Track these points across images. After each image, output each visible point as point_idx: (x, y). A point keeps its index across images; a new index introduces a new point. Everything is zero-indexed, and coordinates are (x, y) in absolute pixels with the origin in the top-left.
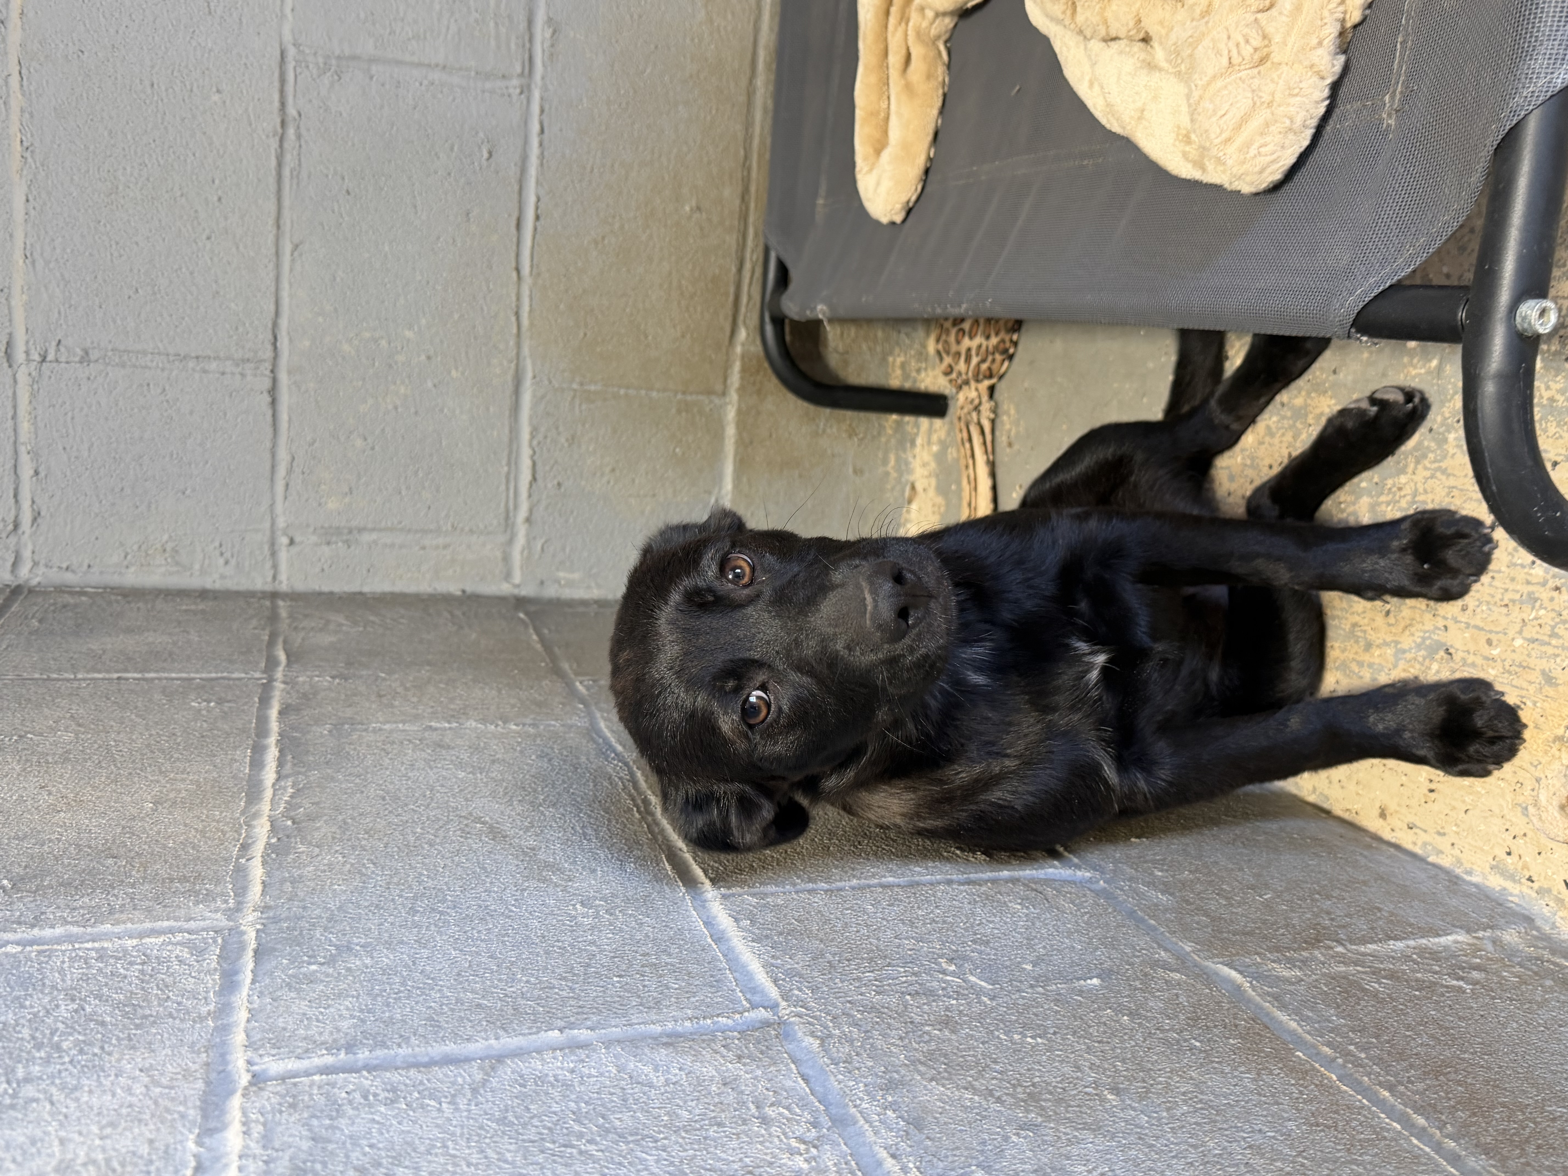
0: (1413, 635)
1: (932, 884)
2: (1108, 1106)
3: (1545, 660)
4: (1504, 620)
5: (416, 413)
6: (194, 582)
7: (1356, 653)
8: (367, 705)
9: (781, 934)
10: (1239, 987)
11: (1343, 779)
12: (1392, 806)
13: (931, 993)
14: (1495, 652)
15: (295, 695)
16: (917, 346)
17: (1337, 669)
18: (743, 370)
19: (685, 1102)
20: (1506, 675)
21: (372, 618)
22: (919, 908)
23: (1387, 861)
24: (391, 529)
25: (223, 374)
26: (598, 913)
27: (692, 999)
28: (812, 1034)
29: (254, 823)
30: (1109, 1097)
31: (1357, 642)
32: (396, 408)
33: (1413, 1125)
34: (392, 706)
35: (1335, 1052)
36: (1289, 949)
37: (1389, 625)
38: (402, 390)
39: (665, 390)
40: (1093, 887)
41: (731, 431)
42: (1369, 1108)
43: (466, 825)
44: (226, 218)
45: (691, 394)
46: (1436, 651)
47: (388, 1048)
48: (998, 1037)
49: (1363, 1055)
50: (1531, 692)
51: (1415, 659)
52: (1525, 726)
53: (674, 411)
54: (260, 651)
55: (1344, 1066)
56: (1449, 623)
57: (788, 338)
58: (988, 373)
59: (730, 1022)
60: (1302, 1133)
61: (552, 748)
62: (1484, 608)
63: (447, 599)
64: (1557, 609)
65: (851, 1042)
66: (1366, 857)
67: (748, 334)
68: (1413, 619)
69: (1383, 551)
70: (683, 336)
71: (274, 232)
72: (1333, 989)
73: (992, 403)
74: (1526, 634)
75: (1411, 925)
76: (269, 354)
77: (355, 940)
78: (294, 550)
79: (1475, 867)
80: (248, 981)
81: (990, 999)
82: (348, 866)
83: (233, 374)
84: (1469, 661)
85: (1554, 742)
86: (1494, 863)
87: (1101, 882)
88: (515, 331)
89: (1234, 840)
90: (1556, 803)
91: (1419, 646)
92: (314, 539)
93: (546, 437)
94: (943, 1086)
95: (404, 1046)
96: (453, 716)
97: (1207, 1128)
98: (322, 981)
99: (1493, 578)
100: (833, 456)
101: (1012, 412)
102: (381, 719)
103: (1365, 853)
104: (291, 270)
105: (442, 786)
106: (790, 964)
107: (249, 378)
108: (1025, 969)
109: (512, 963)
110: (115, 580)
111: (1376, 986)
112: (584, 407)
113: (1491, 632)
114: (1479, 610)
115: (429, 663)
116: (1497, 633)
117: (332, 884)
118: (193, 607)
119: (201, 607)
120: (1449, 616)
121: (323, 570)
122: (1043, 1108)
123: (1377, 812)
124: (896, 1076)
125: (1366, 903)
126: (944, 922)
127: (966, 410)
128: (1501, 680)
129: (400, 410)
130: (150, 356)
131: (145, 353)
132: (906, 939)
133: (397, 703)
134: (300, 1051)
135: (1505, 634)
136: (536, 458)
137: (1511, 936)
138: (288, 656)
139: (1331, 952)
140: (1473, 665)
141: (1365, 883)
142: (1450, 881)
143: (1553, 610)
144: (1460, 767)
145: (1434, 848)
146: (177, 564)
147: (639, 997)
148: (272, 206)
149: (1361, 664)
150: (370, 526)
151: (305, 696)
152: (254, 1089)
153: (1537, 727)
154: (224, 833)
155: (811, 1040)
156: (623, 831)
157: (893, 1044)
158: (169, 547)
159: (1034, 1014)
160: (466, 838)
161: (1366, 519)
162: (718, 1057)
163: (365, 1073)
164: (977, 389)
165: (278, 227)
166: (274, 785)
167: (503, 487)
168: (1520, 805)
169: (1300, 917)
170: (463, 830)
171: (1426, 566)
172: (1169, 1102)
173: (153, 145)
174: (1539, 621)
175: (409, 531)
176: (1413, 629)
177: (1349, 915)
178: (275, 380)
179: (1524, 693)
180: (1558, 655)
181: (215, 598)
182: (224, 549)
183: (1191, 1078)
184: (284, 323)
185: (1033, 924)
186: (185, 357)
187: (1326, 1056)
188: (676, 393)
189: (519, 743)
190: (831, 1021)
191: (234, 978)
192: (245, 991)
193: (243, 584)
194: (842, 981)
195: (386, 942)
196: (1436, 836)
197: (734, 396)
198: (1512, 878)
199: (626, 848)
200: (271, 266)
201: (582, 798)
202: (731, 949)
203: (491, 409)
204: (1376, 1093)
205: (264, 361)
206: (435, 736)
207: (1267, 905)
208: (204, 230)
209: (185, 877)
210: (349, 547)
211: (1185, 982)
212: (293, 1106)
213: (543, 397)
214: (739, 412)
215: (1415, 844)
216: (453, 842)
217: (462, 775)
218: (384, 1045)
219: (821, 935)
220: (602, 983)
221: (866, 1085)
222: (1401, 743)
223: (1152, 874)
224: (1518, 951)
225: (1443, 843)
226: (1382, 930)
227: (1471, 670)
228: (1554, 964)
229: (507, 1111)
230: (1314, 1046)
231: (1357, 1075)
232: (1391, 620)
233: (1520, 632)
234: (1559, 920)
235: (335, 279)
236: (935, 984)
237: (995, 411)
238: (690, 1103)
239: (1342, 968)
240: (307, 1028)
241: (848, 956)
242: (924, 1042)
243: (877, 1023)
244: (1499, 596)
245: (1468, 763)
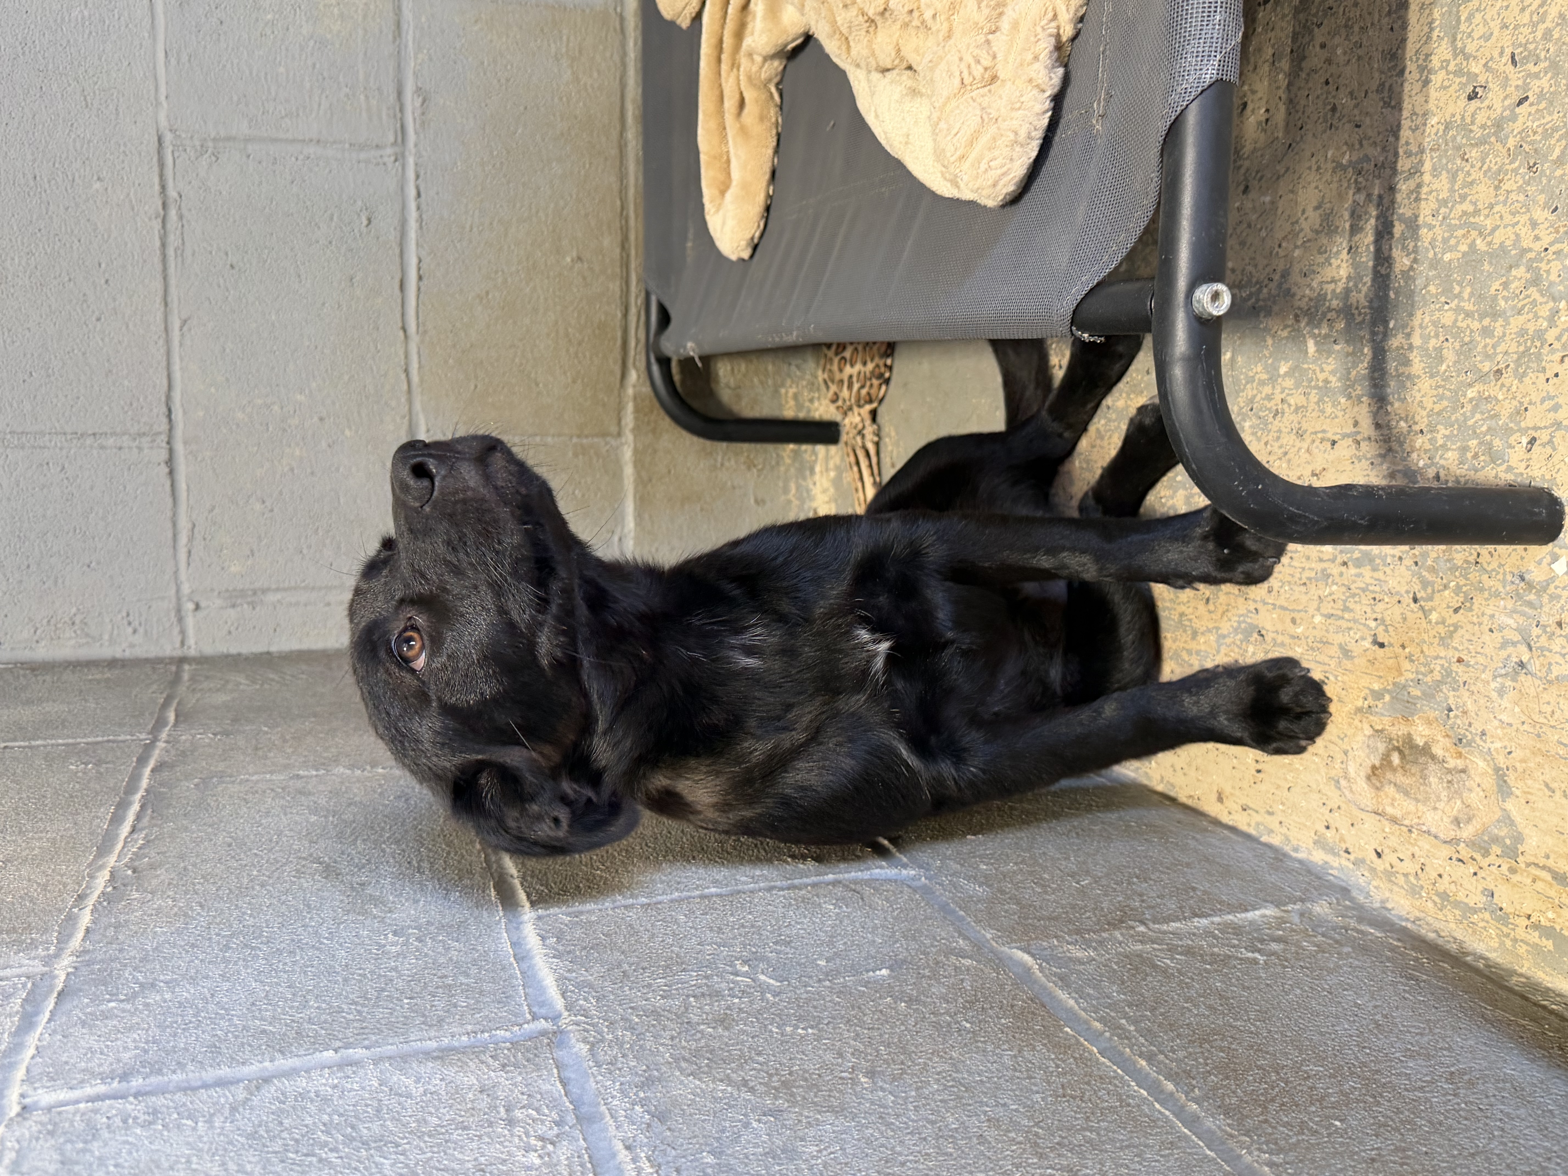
0: (1230, 620)
1: (752, 892)
2: (858, 1088)
3: (1340, 635)
4: (1304, 599)
5: (313, 473)
6: (106, 652)
7: (1185, 642)
8: (241, 757)
9: (584, 948)
10: (1028, 970)
11: (1185, 767)
12: (1228, 790)
13: (717, 994)
14: (1299, 630)
15: (173, 752)
16: (808, 377)
17: (1171, 659)
18: (637, 410)
20: (1310, 652)
21: (271, 676)
22: (732, 915)
23: (1217, 843)
24: (295, 588)
25: (120, 448)
26: (408, 940)
27: (477, 1016)
28: (585, 1040)
29: (98, 874)
30: (863, 1080)
31: (1185, 631)
32: (292, 470)
33: (1162, 1091)
35: (1105, 1025)
36: (1088, 931)
37: (1210, 612)
38: (298, 452)
39: (560, 435)
40: (914, 884)
41: (629, 471)
42: (1122, 1077)
43: (304, 866)
44: (114, 300)
45: (586, 437)
46: (1250, 634)
47: (163, 1075)
48: (771, 1031)
49: (1132, 1028)
50: (1333, 666)
51: (1234, 643)
52: (1330, 700)
53: (570, 454)
54: (151, 714)
55: (1110, 1039)
56: (1259, 606)
57: (677, 378)
58: (868, 398)
59: (508, 1035)
60: (1046, 1104)
62: (1287, 588)
64: (1346, 583)
65: (621, 1044)
66: (1197, 840)
67: (639, 376)
68: (1228, 605)
69: (1185, 539)
70: (574, 381)
71: (162, 309)
72: (1124, 967)
73: (875, 427)
74: (1323, 610)
75: (1221, 902)
76: (164, 427)
77: (162, 978)
78: (201, 614)
79: (1301, 844)
80: (45, 1020)
81: (774, 996)
82: (176, 909)
83: (130, 448)
84: (1279, 641)
85: (1356, 714)
86: (1317, 838)
87: (923, 879)
88: (405, 387)
89: (1070, 831)
90: (1363, 774)
91: (1236, 630)
92: (219, 602)
94: (700, 1080)
95: (179, 1071)
96: (323, 764)
97: (952, 1104)
98: (117, 1016)
100: (734, 488)
101: (893, 434)
102: (251, 771)
103: (1198, 836)
104: (181, 345)
105: (291, 830)
106: (584, 975)
107: (146, 451)
108: (818, 965)
110: (25, 655)
111: (1168, 962)
113: (1294, 611)
114: (1282, 591)
115: (315, 715)
116: (1299, 611)
117: (155, 926)
118: (98, 676)
119: (108, 675)
120: (1258, 599)
121: (230, 632)
122: (793, 1095)
123: (1214, 796)
124: (656, 1073)
125: (1183, 884)
126: (753, 926)
127: (851, 435)
128: (1306, 657)
129: (296, 471)
130: (47, 437)
131: (42, 434)
132: (710, 945)
133: (271, 755)
134: (75, 1082)
135: (1306, 612)
137: (1321, 908)
138: (177, 716)
139: (1132, 932)
140: (1283, 644)
141: (1188, 865)
142: (1275, 859)
143: (1343, 585)
144: (1276, 746)
145: (1266, 828)
146: (87, 635)
147: (424, 1016)
148: (158, 285)
149: (1189, 652)
150: (274, 586)
151: (183, 753)
152: (20, 1119)
153: (1340, 701)
154: (65, 885)
155: (582, 1045)
157: (662, 1044)
158: (78, 620)
159: (814, 1007)
160: (300, 878)
161: (1183, 509)
162: (483, 1067)
163: (131, 1099)
164: (859, 414)
165: (166, 305)
166: (126, 838)
168: (1333, 779)
169: (1111, 901)
170: (298, 871)
171: (1226, 551)
172: (921, 1082)
173: (39, 235)
174: (1334, 597)
175: (312, 589)
176: (1229, 614)
177: (1160, 897)
178: (171, 451)
179: (1327, 667)
180: (1350, 629)
181: (123, 666)
182: (131, 618)
183: (951, 1058)
184: (177, 395)
185: (841, 922)
186: (82, 435)
187: (1096, 1030)
188: (571, 437)
190: (607, 1026)
191: (34, 1019)
192: (40, 1030)
193: (150, 650)
194: (631, 989)
195: (191, 977)
196: (1266, 816)
197: (629, 437)
198: (1332, 851)
199: (457, 878)
200: (161, 342)
201: (428, 833)
202: (532, 967)
204: (1134, 1063)
205: (160, 433)
206: (299, 784)
207: (1082, 892)
208: (93, 312)
209: (14, 928)
210: (254, 608)
211: (975, 968)
212: (51, 1133)
214: (636, 451)
215: (1249, 825)
216: (285, 882)
217: (313, 819)
218: (160, 1072)
219: (625, 947)
220: (391, 1005)
221: (622, 1084)
222: (1216, 723)
223: (976, 868)
224: (1326, 921)
225: (1272, 822)
226: (1191, 908)
227: (1281, 650)
228: (1358, 931)
229: (260, 1126)
230: (1086, 1022)
231: (1121, 1048)
232: (1211, 607)
233: (1318, 609)
234: (1372, 888)
235: (224, 350)
236: (724, 985)
237: (878, 434)
239: (1139, 947)
240: (90, 1060)
241: (645, 964)
242: (695, 1040)
243: (653, 1025)
244: (1298, 575)
245: (1280, 740)
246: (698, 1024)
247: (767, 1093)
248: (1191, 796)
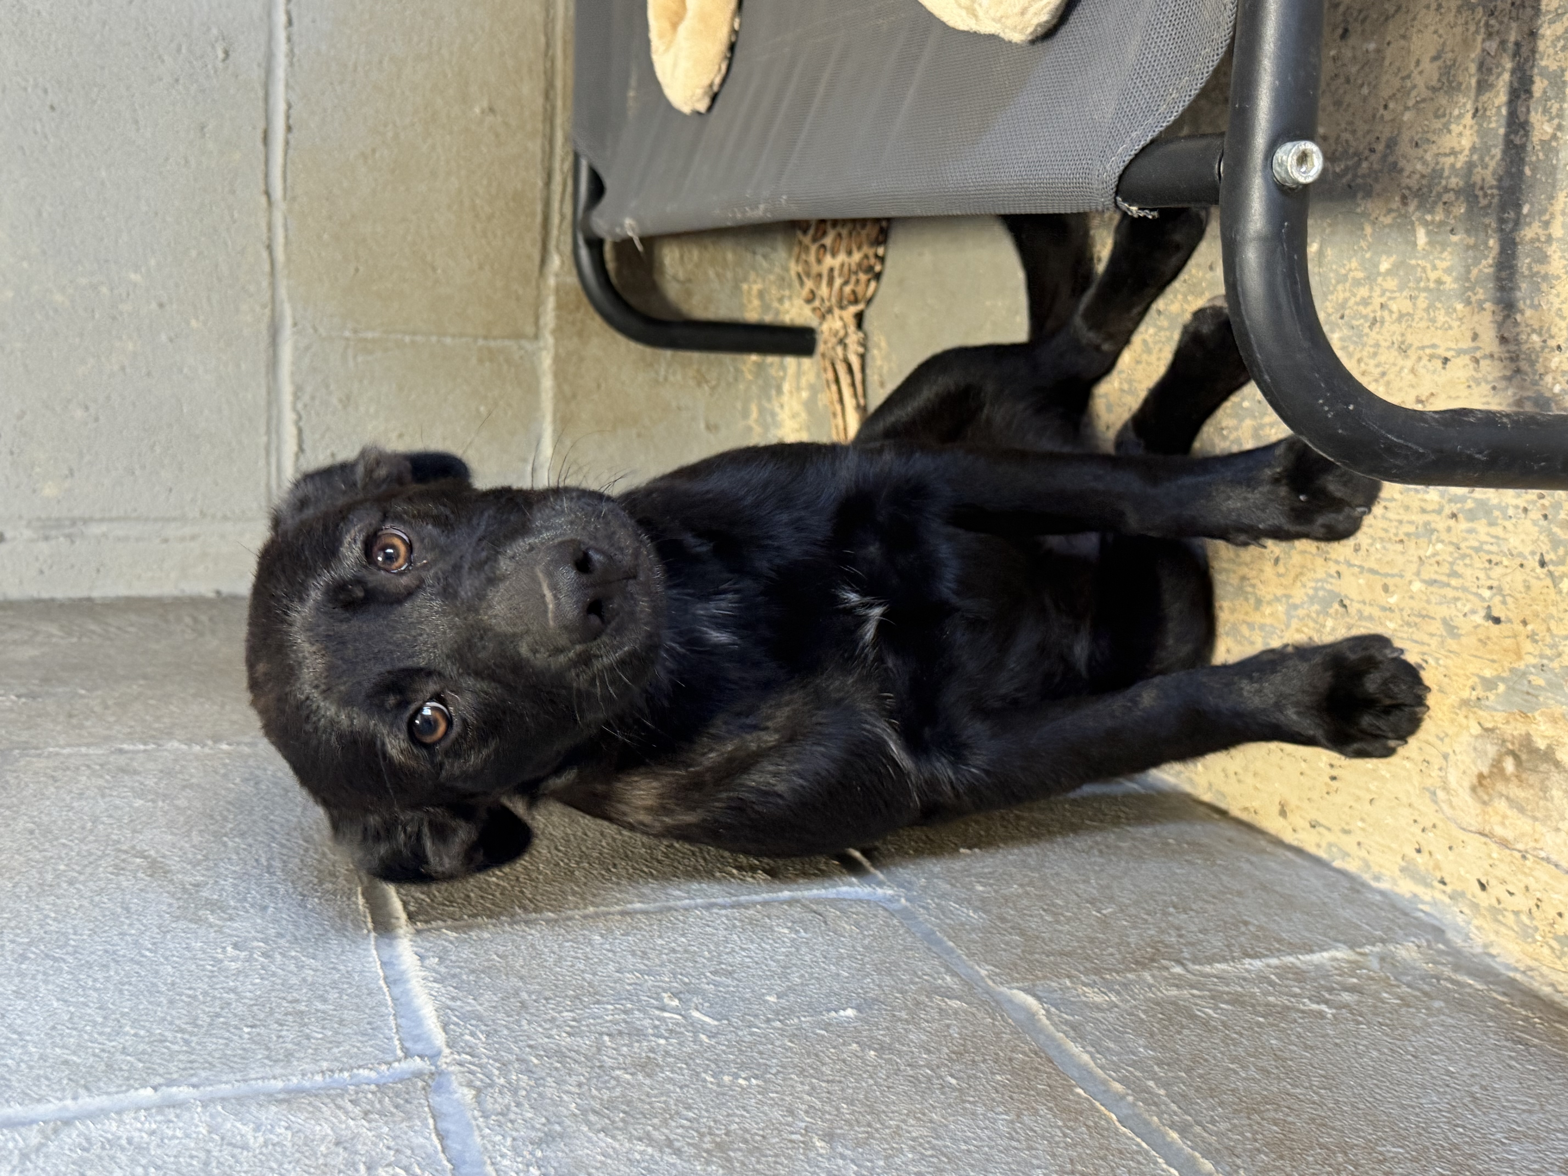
0: (1304, 586)
1: (686, 909)
2: (812, 1155)
3: (1445, 606)
4: (1400, 560)
5: (149, 374)
7: (1246, 613)
8: (51, 726)
9: (473, 971)
10: (1032, 1016)
11: (1240, 771)
12: (1293, 801)
13: (638, 1034)
14: (1393, 600)
16: (777, 270)
17: (1227, 634)
18: (559, 307)
19: (281, 1165)
20: (1406, 628)
21: (93, 627)
22: (660, 937)
23: (1277, 867)
24: (125, 519)
26: (251, 955)
27: (336, 1050)
28: (470, 1085)
30: (819, 1144)
31: (1247, 599)
32: (123, 368)
34: (81, 727)
35: (1128, 1087)
36: (1110, 971)
37: (1279, 575)
38: (130, 346)
39: (461, 335)
40: (895, 906)
41: (547, 383)
42: (1148, 1152)
43: (124, 861)
45: (495, 338)
46: (1329, 604)
48: (705, 1081)
49: (1161, 1092)
50: (1433, 647)
51: (1308, 616)
52: (1428, 689)
55: (1133, 1105)
56: (1343, 568)
58: (852, 298)
59: (373, 1075)
61: (265, 770)
62: (1378, 546)
63: (195, 603)
64: (1455, 540)
65: (515, 1092)
66: (1252, 863)
67: (563, 262)
68: (1303, 567)
69: (1250, 483)
70: (481, 267)
72: (1154, 1016)
73: (861, 335)
74: (1425, 576)
75: (1280, 941)
78: (5, 548)
79: (1384, 871)
81: (710, 1037)
84: (1366, 614)
85: (1460, 708)
86: (1403, 864)
87: (903, 900)
88: (267, 269)
89: (1091, 847)
90: (1466, 784)
91: (1312, 599)
92: (26, 533)
93: (313, 398)
94: (613, 1137)
96: (153, 737)
99: (1386, 508)
100: (680, 409)
101: (883, 344)
102: (62, 742)
103: (1254, 859)
105: (110, 816)
106: (472, 1005)
108: (766, 1002)
109: (123, 1015)
111: (1210, 1011)
112: (360, 359)
113: (1386, 575)
114: (1372, 550)
115: (145, 677)
116: (1393, 576)
120: (1342, 559)
121: (42, 572)
122: (729, 1160)
123: (1276, 808)
124: (558, 1128)
125: (1232, 917)
126: (686, 951)
127: (830, 345)
128: (1400, 634)
129: (128, 370)
132: (631, 972)
133: (88, 724)
135: (1402, 576)
136: (301, 424)
137: (1407, 952)
139: (1166, 974)
140: (1370, 618)
141: (1240, 894)
142: (1350, 888)
143: (1451, 543)
144: (1356, 746)
145: (1340, 849)
147: (268, 1049)
149: (1252, 627)
150: (98, 516)
153: (1440, 689)
155: (466, 1090)
156: (320, 861)
157: (567, 1092)
159: (760, 1053)
160: (117, 875)
161: (1249, 444)
162: (340, 1113)
164: (841, 318)
167: (262, 463)
168: (1428, 789)
169: (1140, 935)
170: (116, 866)
171: (1302, 498)
174: (1438, 558)
175: (147, 520)
176: (1304, 579)
177: (1203, 931)
179: (1425, 649)
180: (1457, 599)
183: (931, 1121)
185: (798, 950)
187: (1116, 1093)
188: (476, 338)
189: (225, 765)
190: (498, 1069)
194: (529, 1023)
196: (1341, 835)
197: (549, 340)
198: (1424, 881)
199: (316, 881)
201: (282, 826)
202: (406, 992)
203: (243, 366)
204: (1164, 1135)
206: (122, 760)
207: (1104, 922)
210: (73, 542)
211: (965, 1012)
213: (307, 348)
214: (557, 359)
215: (1318, 846)
216: (100, 879)
217: (138, 803)
219: (524, 972)
220: (227, 1035)
221: (514, 1139)
222: (1282, 718)
223: (971, 889)
224: (1413, 968)
225: (1348, 843)
226: (1241, 946)
227: (1369, 625)
228: (1453, 981)
230: (1103, 1083)
231: (1145, 1114)
232: (1281, 569)
233: (1418, 574)
234: (1473, 929)
235: (40, 214)
236: (647, 1022)
237: (864, 344)
238: (286, 1166)
239: (1174, 992)
241: (548, 994)
242: (608, 1089)
243: (556, 1069)
244: (1393, 530)
245: (1361, 740)
246: (613, 1069)
247: (697, 1157)
248: (1246, 809)
